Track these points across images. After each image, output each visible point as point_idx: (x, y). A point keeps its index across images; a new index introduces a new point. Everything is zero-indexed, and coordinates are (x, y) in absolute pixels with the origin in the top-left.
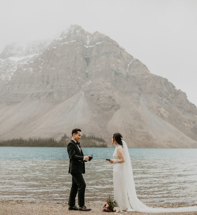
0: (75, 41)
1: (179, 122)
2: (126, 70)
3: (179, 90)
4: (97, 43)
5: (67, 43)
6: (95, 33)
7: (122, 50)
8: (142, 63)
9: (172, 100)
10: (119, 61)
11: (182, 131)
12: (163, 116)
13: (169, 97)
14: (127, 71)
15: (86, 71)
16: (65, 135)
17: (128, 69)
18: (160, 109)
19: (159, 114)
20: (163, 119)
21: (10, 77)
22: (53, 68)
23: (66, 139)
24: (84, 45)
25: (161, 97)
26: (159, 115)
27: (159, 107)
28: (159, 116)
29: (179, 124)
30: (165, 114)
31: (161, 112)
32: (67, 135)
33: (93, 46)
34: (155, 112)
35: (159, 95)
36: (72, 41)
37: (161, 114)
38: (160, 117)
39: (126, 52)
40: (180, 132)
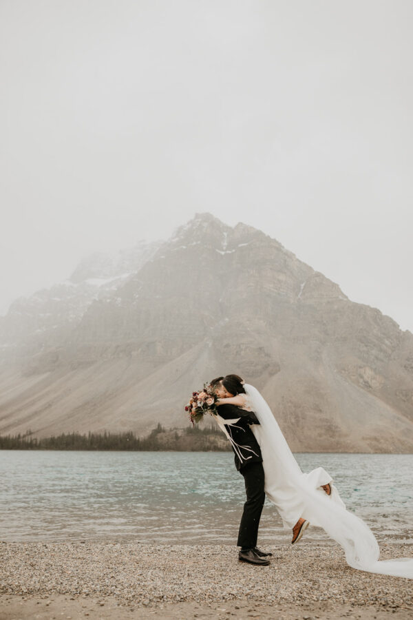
0: (199, 242)
1: (403, 398)
2: (297, 295)
3: (407, 330)
4: (240, 245)
5: (184, 247)
6: (237, 227)
7: (290, 256)
8: (328, 280)
9: (390, 352)
10: (282, 277)
11: (407, 417)
12: (370, 387)
13: (384, 347)
14: (299, 296)
15: (221, 300)
16: (159, 425)
17: (300, 294)
18: (362, 371)
19: (361, 381)
20: (370, 392)
21: (82, 315)
22: (158, 297)
23: (159, 435)
24: (217, 250)
25: (366, 346)
26: (360, 384)
27: (360, 367)
28: (360, 386)
29: (404, 401)
30: (374, 381)
31: (365, 377)
32: (162, 426)
33: (234, 251)
34: (352, 377)
35: (362, 343)
36: (195, 243)
37: (366, 382)
38: (362, 388)
39: (298, 260)
40: (404, 418)
